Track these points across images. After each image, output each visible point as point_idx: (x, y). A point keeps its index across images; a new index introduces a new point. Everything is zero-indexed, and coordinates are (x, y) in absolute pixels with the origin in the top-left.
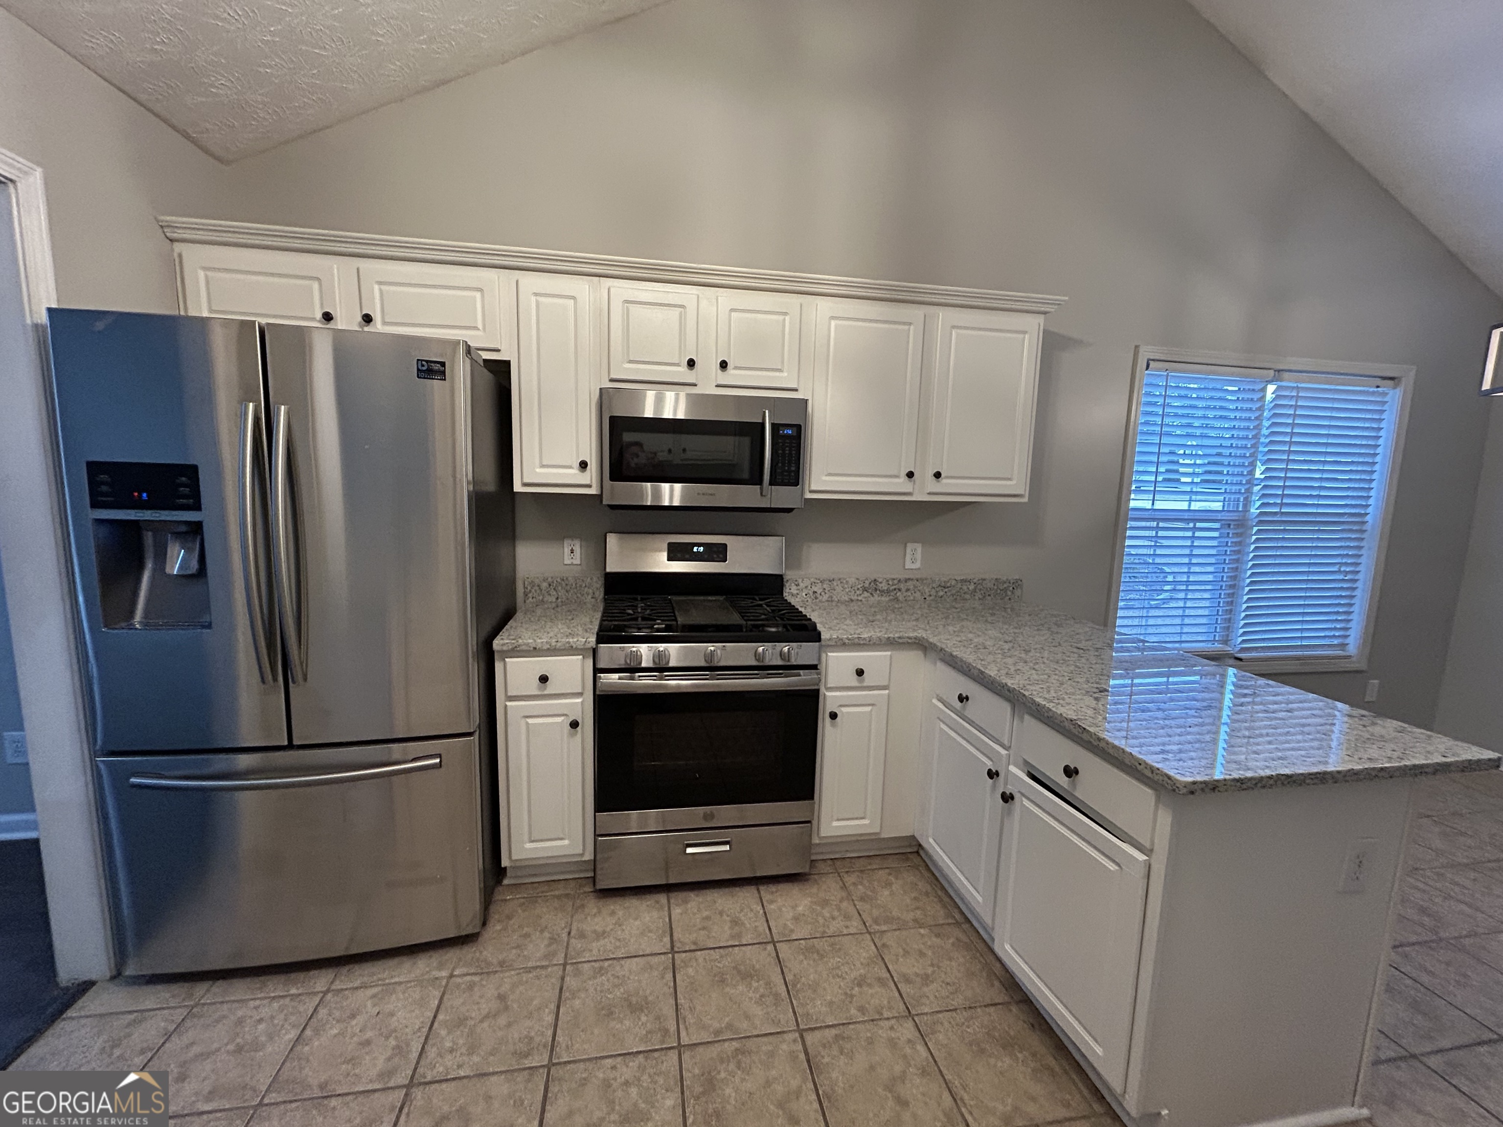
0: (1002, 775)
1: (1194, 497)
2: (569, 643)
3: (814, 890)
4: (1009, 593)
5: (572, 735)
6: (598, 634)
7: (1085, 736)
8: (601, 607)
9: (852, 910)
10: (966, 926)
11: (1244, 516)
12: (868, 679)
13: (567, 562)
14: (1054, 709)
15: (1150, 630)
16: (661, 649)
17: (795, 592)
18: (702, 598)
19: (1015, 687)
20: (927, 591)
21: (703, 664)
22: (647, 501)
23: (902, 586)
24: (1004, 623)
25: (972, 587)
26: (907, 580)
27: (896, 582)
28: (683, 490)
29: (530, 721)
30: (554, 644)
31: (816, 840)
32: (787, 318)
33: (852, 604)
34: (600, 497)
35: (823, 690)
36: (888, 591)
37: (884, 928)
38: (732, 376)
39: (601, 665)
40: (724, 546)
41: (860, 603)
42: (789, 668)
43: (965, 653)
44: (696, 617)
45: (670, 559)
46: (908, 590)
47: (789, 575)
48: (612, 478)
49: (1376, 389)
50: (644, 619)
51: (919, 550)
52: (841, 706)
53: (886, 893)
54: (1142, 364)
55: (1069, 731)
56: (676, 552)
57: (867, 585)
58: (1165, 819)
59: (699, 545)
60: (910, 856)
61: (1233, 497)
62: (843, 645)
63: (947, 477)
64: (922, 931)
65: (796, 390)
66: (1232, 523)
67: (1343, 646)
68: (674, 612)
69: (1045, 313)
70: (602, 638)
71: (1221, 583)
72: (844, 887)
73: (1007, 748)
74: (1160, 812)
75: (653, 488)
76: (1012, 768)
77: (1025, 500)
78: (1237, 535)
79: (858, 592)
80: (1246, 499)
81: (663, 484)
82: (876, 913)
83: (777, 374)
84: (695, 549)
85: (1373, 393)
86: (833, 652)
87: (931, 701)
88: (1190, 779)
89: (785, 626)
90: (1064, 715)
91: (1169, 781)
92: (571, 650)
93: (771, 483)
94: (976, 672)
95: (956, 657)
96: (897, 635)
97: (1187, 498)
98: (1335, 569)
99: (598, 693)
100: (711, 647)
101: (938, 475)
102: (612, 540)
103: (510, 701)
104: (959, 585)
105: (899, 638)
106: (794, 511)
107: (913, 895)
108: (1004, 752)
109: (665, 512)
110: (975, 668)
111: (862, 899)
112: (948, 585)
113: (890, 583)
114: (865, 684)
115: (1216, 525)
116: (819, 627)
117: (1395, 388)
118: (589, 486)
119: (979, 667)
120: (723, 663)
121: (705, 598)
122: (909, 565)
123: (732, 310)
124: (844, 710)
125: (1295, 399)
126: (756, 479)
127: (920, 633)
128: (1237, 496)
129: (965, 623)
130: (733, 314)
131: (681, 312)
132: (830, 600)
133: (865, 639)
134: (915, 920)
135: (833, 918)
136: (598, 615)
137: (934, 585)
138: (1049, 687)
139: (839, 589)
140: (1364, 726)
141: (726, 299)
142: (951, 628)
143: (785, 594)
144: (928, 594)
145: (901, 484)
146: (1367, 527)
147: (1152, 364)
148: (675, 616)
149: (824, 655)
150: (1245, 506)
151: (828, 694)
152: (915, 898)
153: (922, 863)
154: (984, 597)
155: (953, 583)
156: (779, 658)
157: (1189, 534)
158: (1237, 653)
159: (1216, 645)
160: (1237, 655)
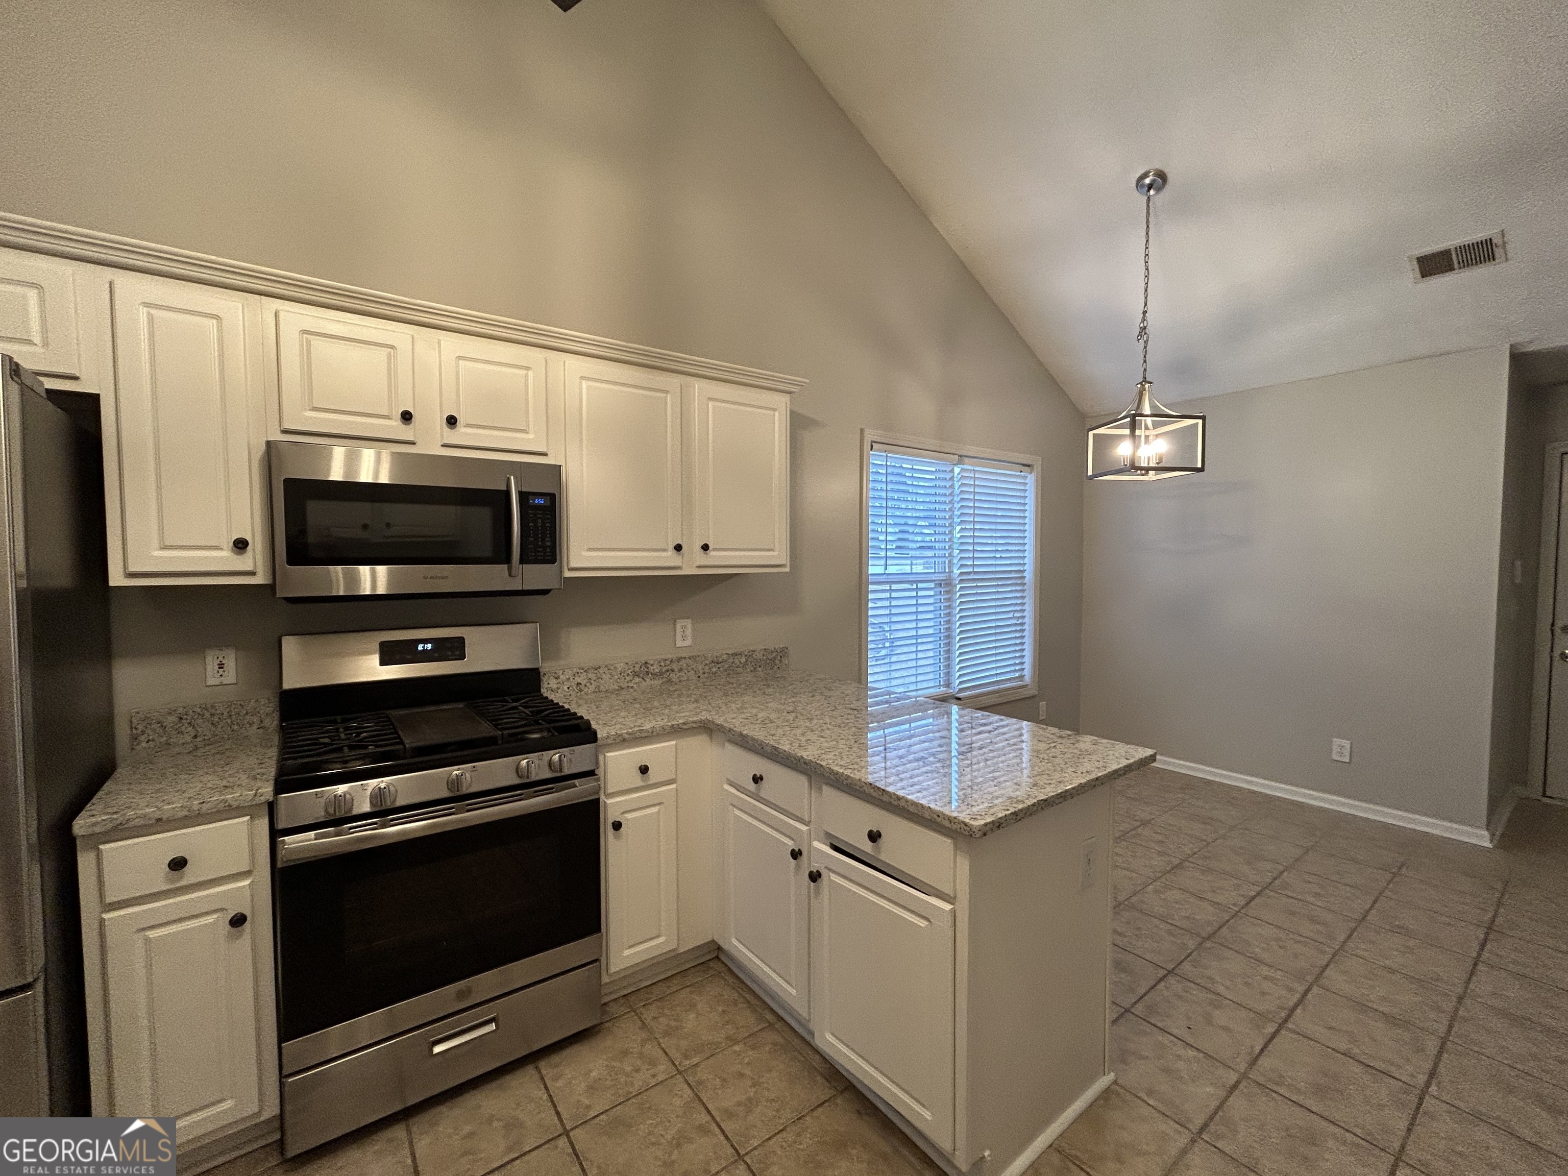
0: (805, 853)
1: (914, 562)
2: (226, 801)
3: (609, 1043)
4: (777, 662)
5: (231, 938)
6: (276, 780)
7: (886, 798)
8: (276, 739)
9: (658, 1053)
10: (778, 1025)
11: (950, 576)
12: (654, 775)
13: (210, 682)
14: (852, 775)
15: (894, 683)
16: (383, 785)
17: (555, 686)
18: (433, 708)
19: (811, 758)
20: (700, 668)
21: (444, 793)
22: (338, 589)
23: (675, 666)
24: (782, 694)
25: (743, 660)
26: (679, 659)
27: (668, 662)
28: (390, 574)
29: (152, 934)
30: (195, 808)
31: (605, 979)
32: (530, 373)
33: (623, 692)
34: (270, 588)
35: (603, 798)
36: (661, 674)
37: (695, 1060)
38: (460, 435)
39: (281, 825)
40: (461, 640)
41: (631, 690)
42: (561, 780)
43: (754, 730)
44: (430, 736)
45: (383, 663)
46: (681, 670)
47: (545, 667)
48: (291, 561)
49: (1020, 474)
50: (351, 748)
51: (689, 626)
52: (623, 813)
53: (692, 1016)
54: (867, 446)
55: (870, 795)
56: (389, 655)
57: (637, 669)
58: (964, 865)
59: (425, 641)
60: (711, 964)
61: (941, 560)
62: (623, 741)
63: (714, 550)
64: (737, 1048)
65: (545, 454)
66: (943, 583)
67: (1021, 677)
68: (397, 733)
69: (790, 393)
70: (283, 785)
71: (940, 635)
72: (644, 1026)
73: (807, 824)
74: (958, 857)
75: (345, 574)
76: (816, 844)
77: (787, 570)
78: (947, 592)
79: (628, 678)
80: (950, 562)
81: (361, 568)
82: (684, 1044)
83: (518, 435)
84: (420, 647)
85: (1019, 476)
86: (610, 752)
87: (722, 787)
88: (983, 822)
89: (549, 730)
90: (863, 780)
91: (966, 828)
92: (229, 812)
93: (522, 561)
94: (769, 749)
95: (747, 736)
96: (681, 721)
97: (909, 562)
98: (1011, 615)
99: (279, 865)
100: (455, 771)
101: (705, 548)
102: (291, 647)
103: (110, 911)
104: (731, 660)
105: (684, 724)
106: (552, 592)
107: (720, 1009)
108: (804, 828)
109: (367, 603)
110: (767, 745)
111: (666, 1034)
112: (720, 660)
113: (662, 664)
114: (651, 782)
115: (932, 585)
116: (594, 726)
117: (1031, 473)
118: (252, 574)
119: (772, 743)
120: (474, 789)
121: (437, 708)
122: (679, 643)
123: (460, 358)
124: (629, 816)
125: (973, 480)
126: (501, 555)
127: (704, 716)
128: (943, 559)
129: (746, 698)
130: (461, 362)
131: (390, 353)
132: (598, 690)
133: (647, 731)
134: (728, 1038)
135: (637, 1070)
136: (273, 752)
137: (707, 662)
138: (841, 753)
139: (606, 677)
140: (1073, 744)
141: (451, 344)
142: (733, 706)
143: (542, 690)
144: (701, 671)
145: (669, 558)
146: (1026, 580)
147: (875, 446)
148: (399, 737)
149: (601, 758)
150: (950, 567)
151: (608, 801)
152: (724, 1012)
153: (724, 969)
154: (755, 668)
155: (725, 657)
156: (547, 768)
157: (914, 594)
158: (957, 693)
159: (942, 689)
160: (958, 695)
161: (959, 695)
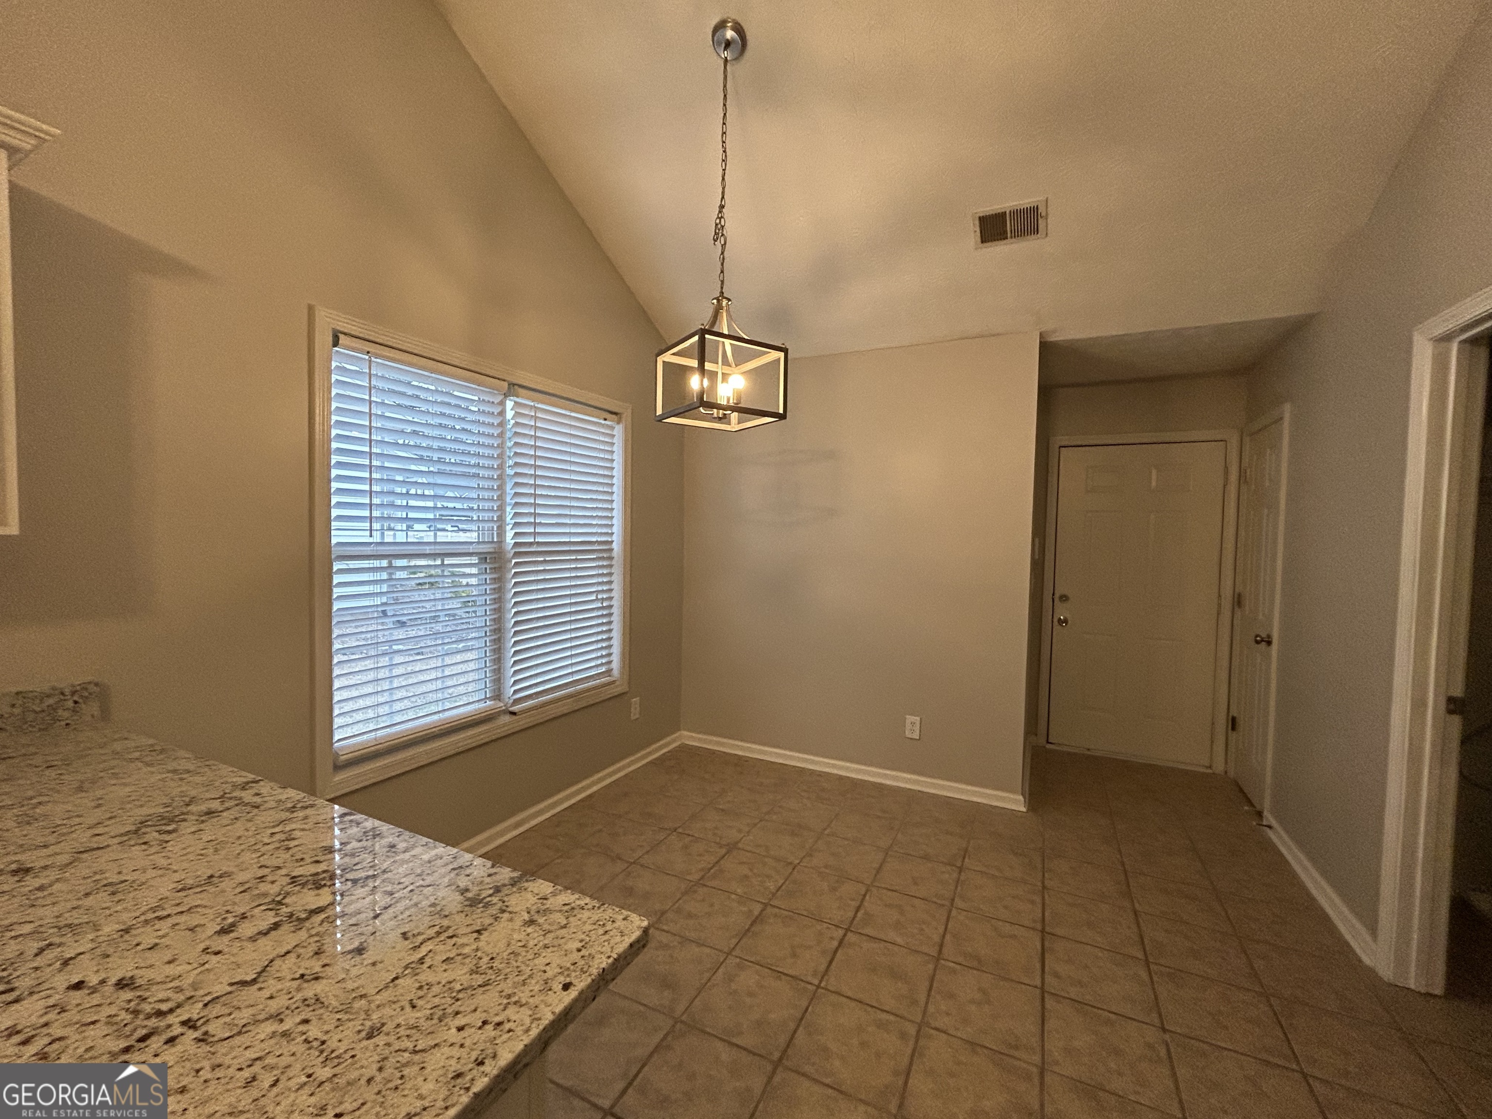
1: (439, 527)
11: (501, 548)
49: (603, 422)
54: (323, 338)
61: (486, 525)
66: (489, 556)
78: (495, 570)
80: (500, 528)
85: (603, 425)
98: (593, 597)
115: (474, 560)
117: (618, 424)
125: (533, 420)
128: (491, 525)
146: (614, 554)
147: (342, 339)
150: (499, 535)
158: (511, 706)
159: (488, 703)
160: (511, 709)
161: (515, 709)
